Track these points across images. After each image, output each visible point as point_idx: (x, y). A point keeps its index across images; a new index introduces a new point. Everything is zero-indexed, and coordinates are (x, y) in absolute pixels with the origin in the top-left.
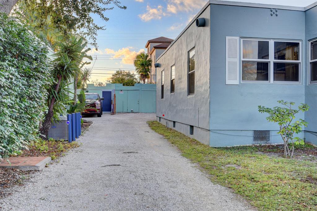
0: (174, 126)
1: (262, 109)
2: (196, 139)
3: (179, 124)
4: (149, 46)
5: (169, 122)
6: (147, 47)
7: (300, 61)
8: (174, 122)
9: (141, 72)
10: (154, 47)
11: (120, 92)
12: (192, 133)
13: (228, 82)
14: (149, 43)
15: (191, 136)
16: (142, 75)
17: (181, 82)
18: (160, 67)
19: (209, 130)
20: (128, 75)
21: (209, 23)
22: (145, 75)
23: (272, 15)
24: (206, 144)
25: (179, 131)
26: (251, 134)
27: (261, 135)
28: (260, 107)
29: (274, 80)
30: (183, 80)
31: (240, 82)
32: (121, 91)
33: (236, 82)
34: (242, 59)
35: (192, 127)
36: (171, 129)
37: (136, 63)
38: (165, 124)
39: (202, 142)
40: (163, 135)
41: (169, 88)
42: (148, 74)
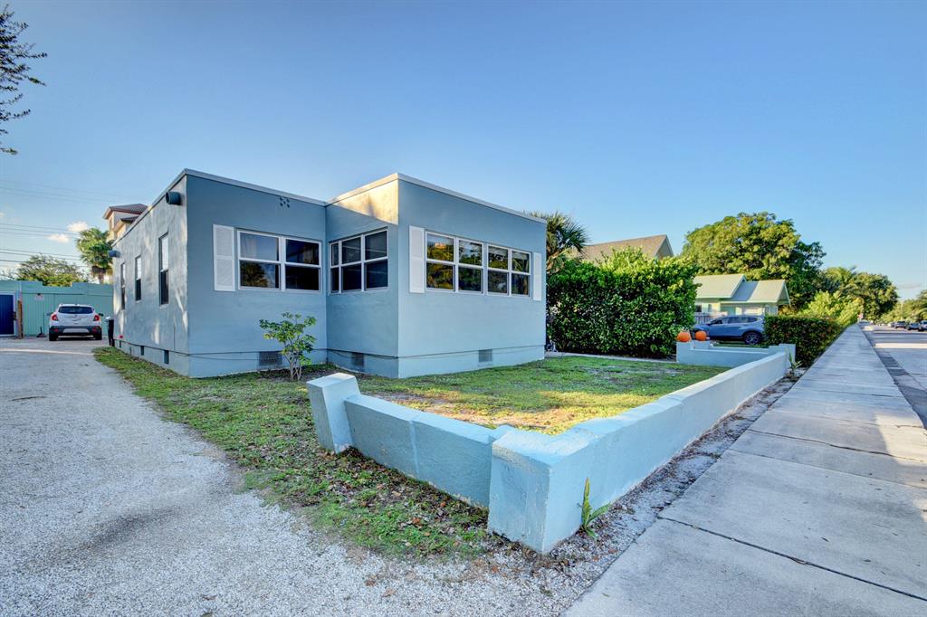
0: (143, 354)
1: (264, 324)
2: (171, 369)
3: (149, 349)
4: (112, 216)
5: (133, 347)
6: (107, 218)
7: (320, 266)
8: (142, 347)
9: (92, 261)
10: (122, 220)
11: (36, 297)
12: (167, 361)
13: (217, 288)
14: (112, 211)
15: (166, 366)
16: (93, 267)
17: (150, 284)
18: (119, 257)
19: (189, 355)
20: (63, 265)
21: (185, 201)
22: (101, 268)
23: (281, 205)
24: (185, 374)
25: (149, 360)
26: (256, 357)
27: (269, 357)
28: (261, 321)
29: (287, 287)
30: (153, 280)
31: (237, 289)
32: (39, 294)
33: (232, 288)
34: (240, 258)
35: (167, 352)
36: (136, 359)
37: (81, 244)
38: (127, 351)
39: (181, 372)
40: (116, 367)
41: (134, 293)
42: (109, 267)
